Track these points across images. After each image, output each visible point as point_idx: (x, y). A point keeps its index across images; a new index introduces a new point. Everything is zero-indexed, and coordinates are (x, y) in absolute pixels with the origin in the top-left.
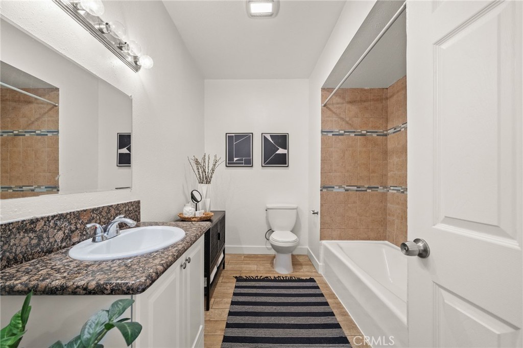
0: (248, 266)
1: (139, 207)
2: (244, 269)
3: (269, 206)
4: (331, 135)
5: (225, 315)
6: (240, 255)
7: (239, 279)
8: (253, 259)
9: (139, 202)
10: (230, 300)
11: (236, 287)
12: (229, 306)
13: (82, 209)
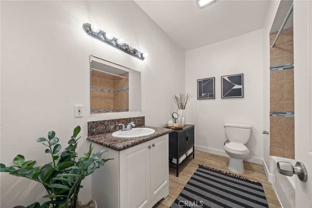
0: (209, 161)
1: (144, 119)
2: (206, 162)
3: (226, 124)
4: (282, 69)
5: (186, 183)
6: (206, 153)
7: (200, 166)
8: (215, 158)
9: (144, 117)
10: (191, 176)
11: (197, 170)
12: (189, 179)
13: (120, 118)
